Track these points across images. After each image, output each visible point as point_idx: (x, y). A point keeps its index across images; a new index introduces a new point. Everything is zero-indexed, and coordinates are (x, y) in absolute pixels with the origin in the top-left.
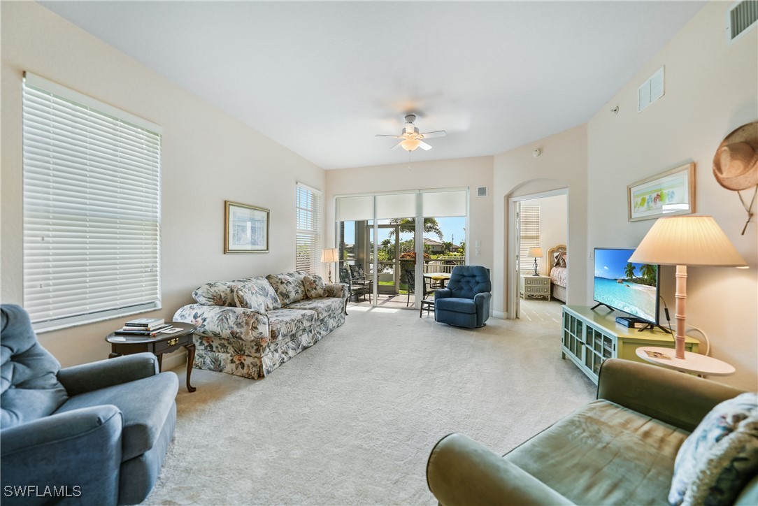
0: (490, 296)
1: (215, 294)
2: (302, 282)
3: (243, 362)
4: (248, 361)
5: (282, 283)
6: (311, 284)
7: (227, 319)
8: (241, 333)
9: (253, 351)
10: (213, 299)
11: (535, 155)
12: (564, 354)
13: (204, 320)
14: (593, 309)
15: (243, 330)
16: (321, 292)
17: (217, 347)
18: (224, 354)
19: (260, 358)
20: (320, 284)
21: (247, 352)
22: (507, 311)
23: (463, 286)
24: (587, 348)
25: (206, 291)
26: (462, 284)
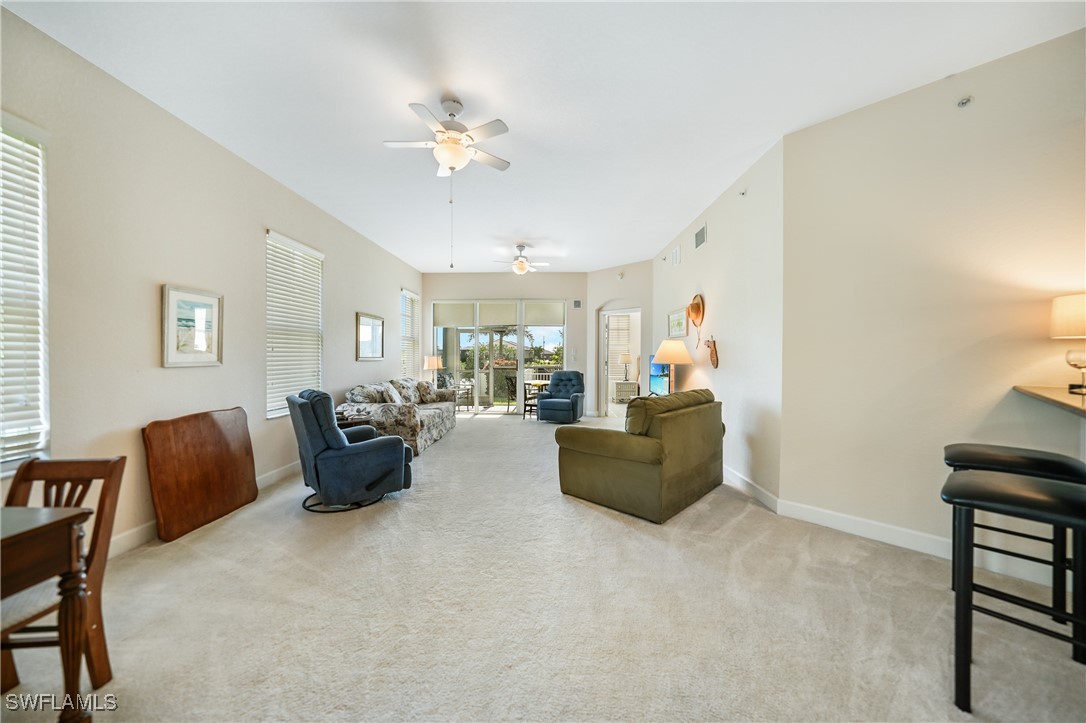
0: (583, 397)
1: (368, 395)
2: (417, 387)
5: (404, 388)
7: (390, 412)
10: (368, 398)
11: (619, 278)
13: (368, 414)
16: (434, 397)
19: (415, 440)
20: (432, 390)
22: (598, 410)
25: (360, 392)
26: (560, 388)
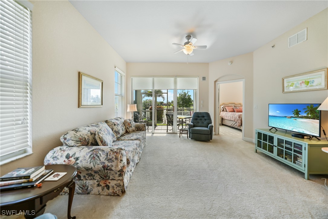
1: (81, 137)
2: (124, 123)
3: (108, 184)
4: (112, 183)
5: (115, 125)
6: (129, 124)
7: (98, 157)
8: (112, 166)
9: (117, 175)
10: (80, 141)
11: (229, 64)
12: (256, 150)
13: (77, 159)
14: (270, 130)
15: (113, 164)
16: (133, 128)
17: (85, 177)
18: (91, 181)
19: (122, 180)
20: (133, 124)
21: (111, 177)
22: (215, 131)
23: (199, 121)
24: (278, 148)
25: (73, 136)
26: (198, 121)
